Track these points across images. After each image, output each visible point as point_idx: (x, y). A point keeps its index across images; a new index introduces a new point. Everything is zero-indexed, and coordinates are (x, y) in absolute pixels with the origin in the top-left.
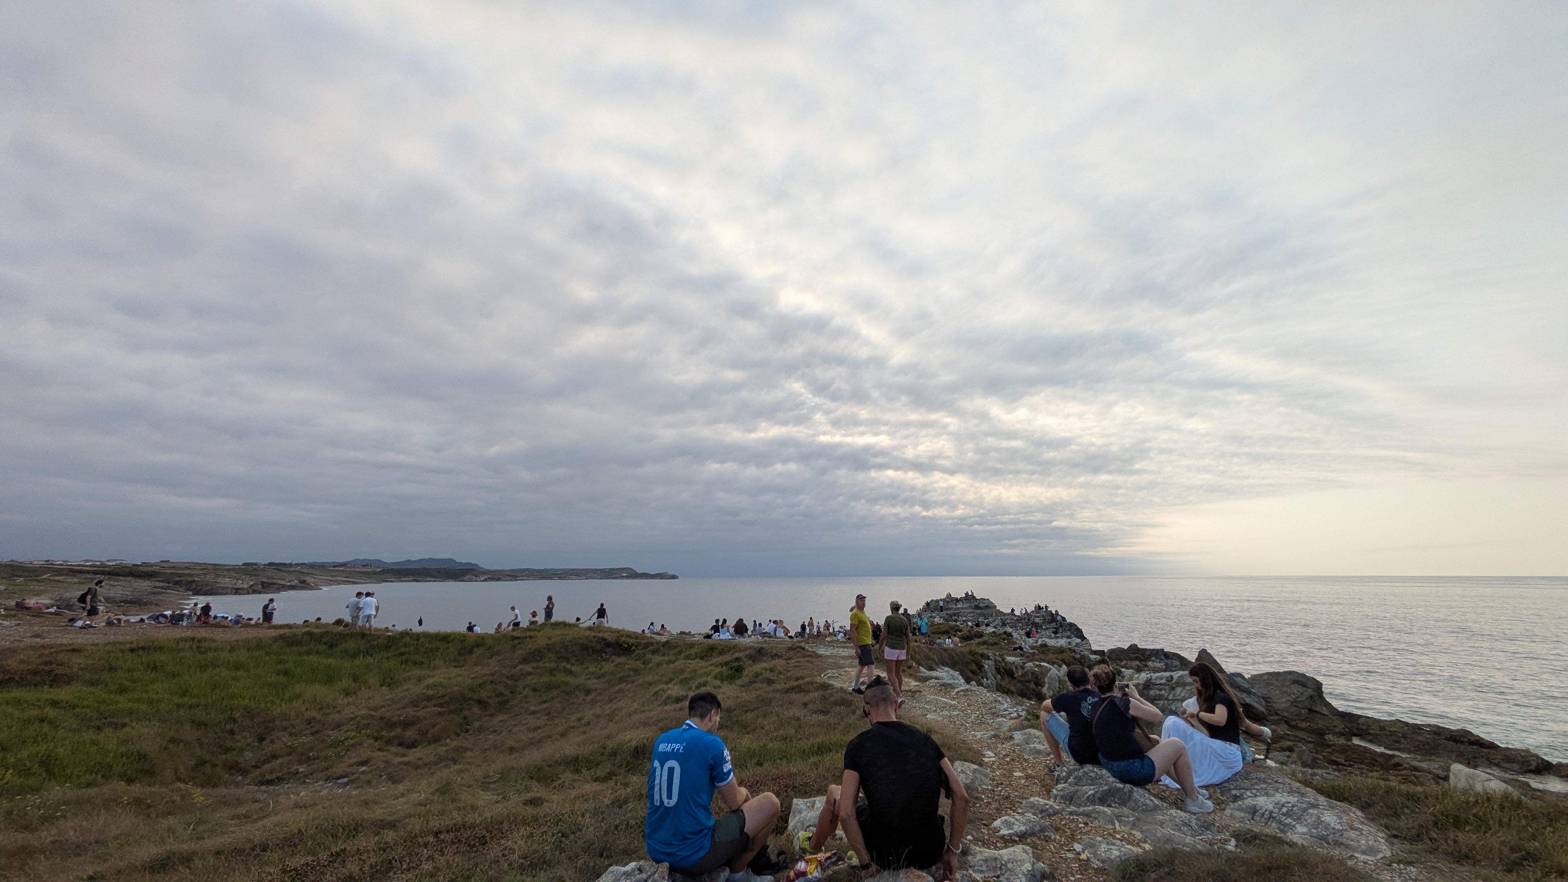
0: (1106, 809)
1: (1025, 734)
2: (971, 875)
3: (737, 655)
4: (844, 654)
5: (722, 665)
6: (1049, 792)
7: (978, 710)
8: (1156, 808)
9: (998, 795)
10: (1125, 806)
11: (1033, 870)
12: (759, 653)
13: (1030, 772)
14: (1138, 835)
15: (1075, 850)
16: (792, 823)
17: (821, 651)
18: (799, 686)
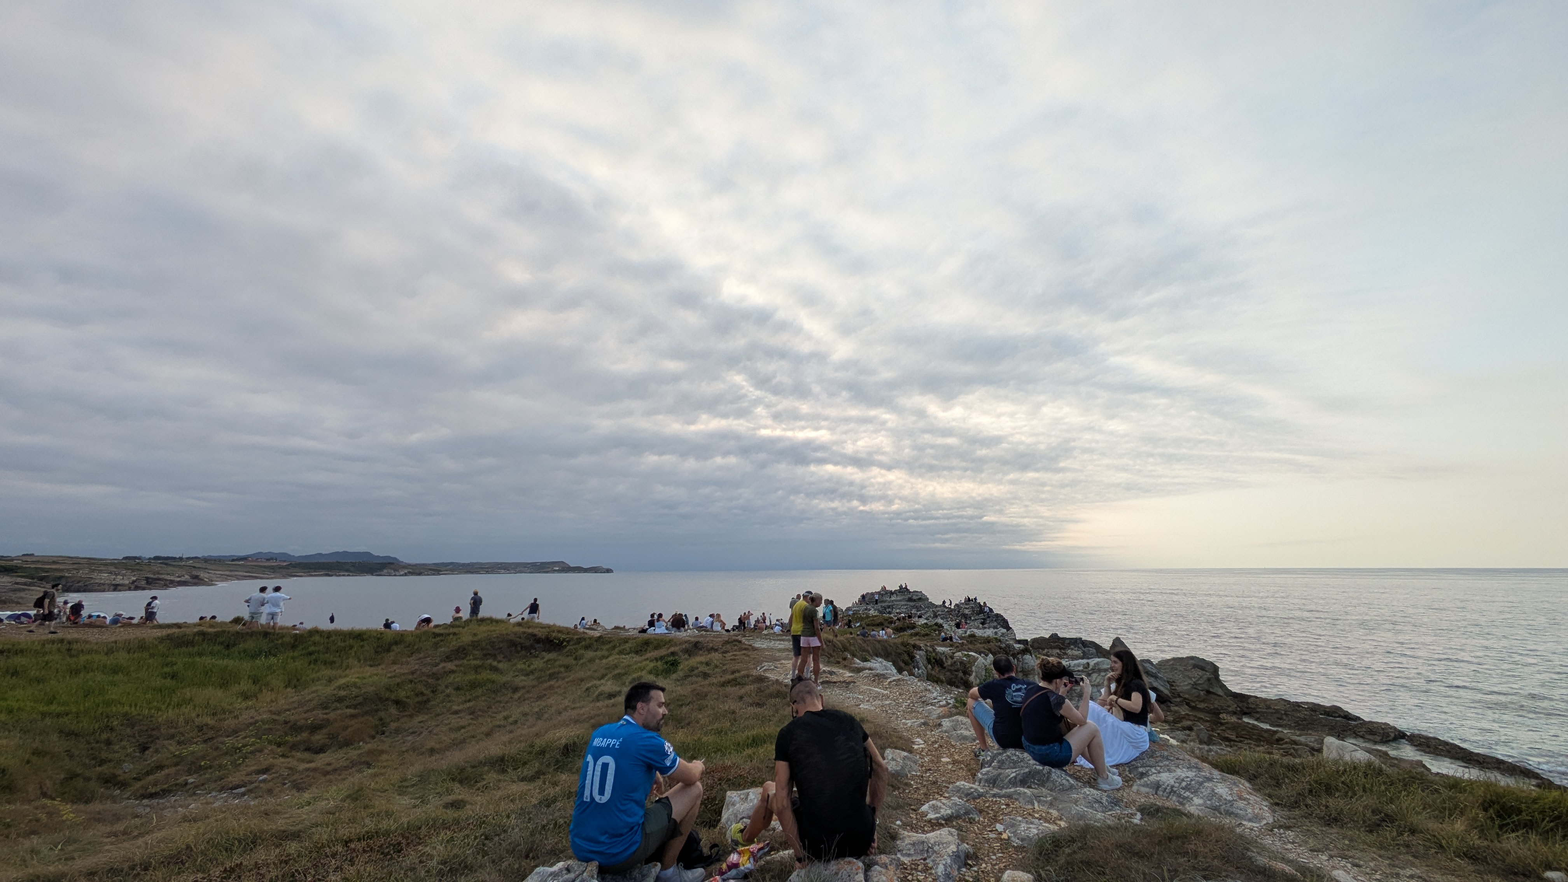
0: (1026, 790)
1: (953, 721)
2: (899, 859)
3: (672, 649)
4: (781, 646)
5: (657, 659)
6: (974, 775)
7: (909, 699)
8: (1072, 787)
9: (927, 781)
10: (1044, 786)
11: (958, 851)
12: (695, 647)
13: (956, 757)
14: (1055, 813)
15: (997, 830)
16: (725, 816)
17: (758, 644)
18: (735, 680)
